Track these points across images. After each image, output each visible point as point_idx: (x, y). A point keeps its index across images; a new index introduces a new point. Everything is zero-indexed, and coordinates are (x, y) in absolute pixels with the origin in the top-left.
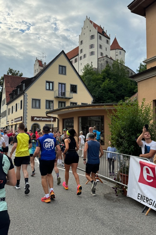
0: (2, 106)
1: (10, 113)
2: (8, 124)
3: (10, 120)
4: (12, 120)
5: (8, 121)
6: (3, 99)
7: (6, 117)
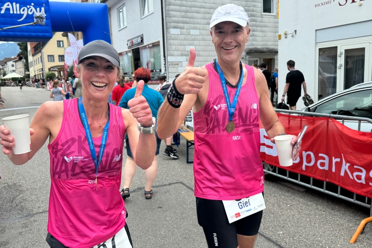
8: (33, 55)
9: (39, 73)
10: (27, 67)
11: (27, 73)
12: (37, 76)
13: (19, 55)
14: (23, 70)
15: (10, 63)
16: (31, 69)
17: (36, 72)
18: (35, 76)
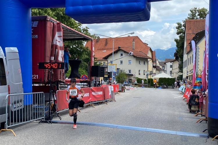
0: (184, 54)
1: (189, 64)
2: (188, 74)
3: (189, 71)
4: (190, 71)
5: (188, 72)
6: (185, 48)
7: (186, 67)
8: (188, 53)
9: (191, 74)
10: (181, 68)
11: (181, 74)
12: (189, 77)
13: (176, 55)
14: (178, 70)
15: (169, 64)
16: (185, 70)
17: (189, 73)
18: (187, 77)
